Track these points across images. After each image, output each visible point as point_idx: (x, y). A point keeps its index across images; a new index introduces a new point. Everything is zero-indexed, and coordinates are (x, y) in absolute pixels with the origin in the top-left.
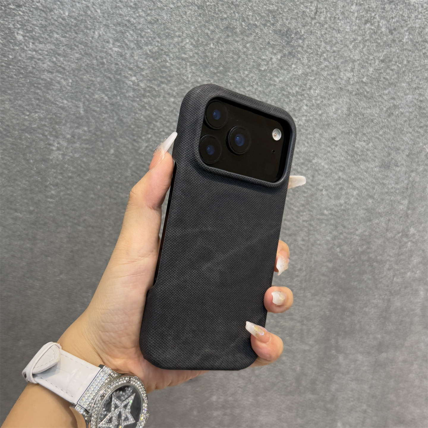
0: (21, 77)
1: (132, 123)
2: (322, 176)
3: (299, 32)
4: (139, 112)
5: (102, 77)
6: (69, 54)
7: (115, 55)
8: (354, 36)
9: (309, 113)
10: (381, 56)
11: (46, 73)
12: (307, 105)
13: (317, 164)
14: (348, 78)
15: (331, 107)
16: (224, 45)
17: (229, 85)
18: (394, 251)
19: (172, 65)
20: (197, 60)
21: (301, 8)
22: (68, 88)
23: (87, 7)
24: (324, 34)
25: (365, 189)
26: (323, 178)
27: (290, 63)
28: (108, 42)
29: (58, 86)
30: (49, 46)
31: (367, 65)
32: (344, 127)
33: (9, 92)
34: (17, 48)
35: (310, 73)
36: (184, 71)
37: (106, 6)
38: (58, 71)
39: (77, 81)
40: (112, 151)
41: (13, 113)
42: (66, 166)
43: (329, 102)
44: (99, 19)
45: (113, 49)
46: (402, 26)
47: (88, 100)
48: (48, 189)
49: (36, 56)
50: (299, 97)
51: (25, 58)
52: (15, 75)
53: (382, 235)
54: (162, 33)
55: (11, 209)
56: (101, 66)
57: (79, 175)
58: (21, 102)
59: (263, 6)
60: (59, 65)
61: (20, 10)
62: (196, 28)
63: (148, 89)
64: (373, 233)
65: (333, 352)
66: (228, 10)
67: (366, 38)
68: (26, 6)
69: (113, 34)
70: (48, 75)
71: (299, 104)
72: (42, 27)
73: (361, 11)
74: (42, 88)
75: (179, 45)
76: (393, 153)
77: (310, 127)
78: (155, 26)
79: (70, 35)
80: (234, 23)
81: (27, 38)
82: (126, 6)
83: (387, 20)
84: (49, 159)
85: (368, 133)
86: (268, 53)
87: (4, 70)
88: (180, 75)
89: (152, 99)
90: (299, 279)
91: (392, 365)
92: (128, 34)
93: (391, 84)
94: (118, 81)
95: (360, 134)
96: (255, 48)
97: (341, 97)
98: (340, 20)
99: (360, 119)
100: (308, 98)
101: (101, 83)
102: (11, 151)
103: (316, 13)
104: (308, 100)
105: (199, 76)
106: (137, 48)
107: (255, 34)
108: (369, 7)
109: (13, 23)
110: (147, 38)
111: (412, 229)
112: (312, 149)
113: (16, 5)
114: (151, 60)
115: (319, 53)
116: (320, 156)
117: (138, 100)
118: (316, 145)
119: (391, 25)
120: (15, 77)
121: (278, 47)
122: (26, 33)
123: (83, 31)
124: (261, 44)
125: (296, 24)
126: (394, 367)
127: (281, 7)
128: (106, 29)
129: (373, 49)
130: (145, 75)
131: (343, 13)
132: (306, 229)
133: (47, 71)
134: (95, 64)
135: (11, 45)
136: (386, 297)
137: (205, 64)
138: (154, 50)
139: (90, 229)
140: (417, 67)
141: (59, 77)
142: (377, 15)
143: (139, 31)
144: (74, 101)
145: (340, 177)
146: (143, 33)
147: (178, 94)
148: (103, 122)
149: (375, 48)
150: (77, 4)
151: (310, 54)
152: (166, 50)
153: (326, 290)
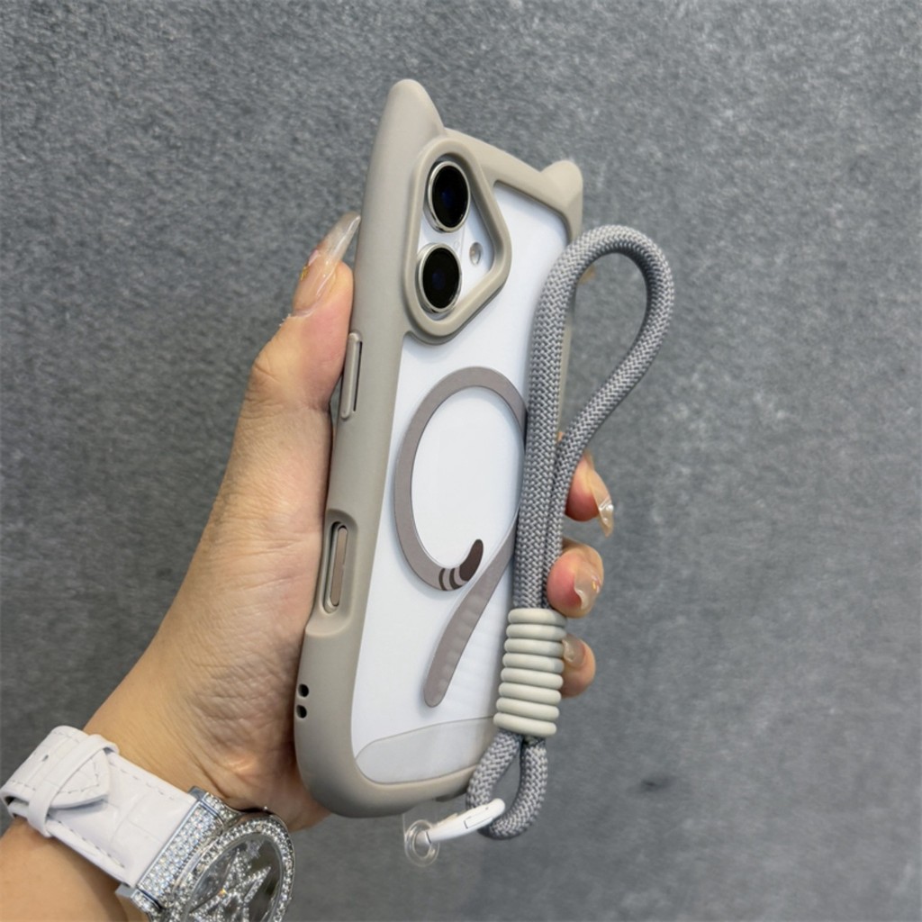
0: (492, 98)
4: (718, 189)
7: (707, 59)
11: (550, 91)
17: (911, 139)
19: (813, 87)
20: (865, 82)
22: (589, 129)
28: (701, 29)
30: (573, 29)
34: (504, 28)
36: (833, 104)
38: (577, 89)
47: (621, 159)
49: (539, 50)
51: (514, 53)
52: (483, 91)
54: (814, 18)
56: (669, 82)
60: (583, 73)
62: (881, 13)
69: (715, 12)
70: (555, 97)
74: (532, 125)
75: (838, 46)
79: (626, 8)
87: (460, 78)
88: (822, 110)
89: (751, 160)
94: (696, 116)
101: (660, 120)
105: (858, 116)
114: (776, 75)
117: (723, 161)
120: (480, 95)
130: (753, 107)
134: (659, 77)
135: (492, 20)
137: (878, 91)
138: (787, 54)
143: (769, 11)
144: (590, 160)
146: (777, 15)
147: (807, 152)
148: (635, 210)
152: (812, 56)
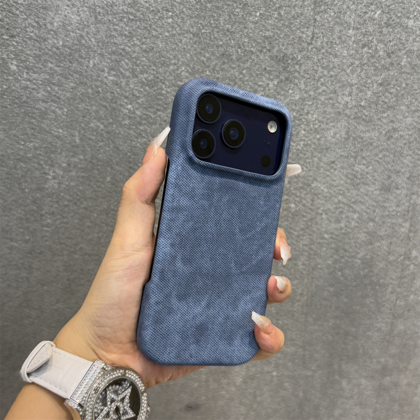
0: (15, 107)
1: (128, 151)
2: (321, 200)
3: (296, 57)
4: (135, 139)
5: (97, 106)
6: (64, 83)
7: (111, 84)
8: (351, 60)
9: (307, 137)
10: (380, 79)
11: (41, 103)
12: (305, 130)
13: (317, 188)
14: (346, 102)
15: (329, 132)
16: (220, 72)
18: (396, 274)
19: (168, 92)
21: (298, 34)
22: (64, 117)
23: (82, 36)
24: (321, 59)
25: (366, 212)
26: (323, 202)
27: (287, 89)
28: (103, 71)
29: (53, 116)
30: (43, 76)
31: (365, 88)
32: (343, 151)
33: (3, 122)
34: (11, 78)
35: (308, 98)
37: (100, 35)
38: (53, 101)
39: (72, 110)
40: (109, 179)
41: (8, 143)
42: (62, 194)
43: (327, 127)
44: (93, 48)
45: (109, 77)
46: (400, 50)
47: (84, 129)
48: (43, 218)
49: (30, 86)
50: (297, 122)
51: (19, 88)
53: (384, 258)
54: (157, 61)
55: (7, 238)
56: (96, 95)
57: (75, 203)
58: (16, 132)
59: (259, 32)
60: (54, 94)
61: (14, 41)
62: (191, 56)
63: (144, 117)
64: (375, 256)
65: (337, 377)
66: (224, 37)
67: (364, 62)
68: (19, 37)
69: (108, 63)
70: (43, 105)
71: (297, 129)
72: (36, 56)
73: (358, 35)
74: (37, 117)
75: (174, 72)
76: (394, 176)
77: (308, 152)
78: (151, 54)
79: (64, 64)
80: (230, 50)
81: (21, 68)
82: (121, 35)
83: (384, 44)
84: (44, 188)
85: (367, 156)
86: (264, 79)
89: (148, 126)
90: (300, 303)
91: (396, 389)
92: (123, 62)
93: (390, 107)
94: (114, 109)
95: (359, 158)
96: (252, 74)
97: (340, 122)
98: (337, 45)
99: (358, 142)
100: (305, 123)
101: (97, 112)
102: (6, 180)
103: (312, 38)
104: (306, 125)
106: (133, 77)
107: (251, 61)
108: (366, 31)
109: (7, 53)
110: (142, 66)
111: (414, 251)
112: (311, 173)
113: (10, 36)
114: (147, 88)
115: (316, 78)
116: (319, 180)
117: (134, 127)
118: (315, 169)
119: (388, 48)
120: (9, 106)
121: (275, 73)
122: (20, 63)
123: (78, 61)
124: (257, 70)
125: (292, 50)
126: (398, 390)
127: (277, 33)
128: (101, 58)
129: (371, 73)
130: (141, 103)
131: (340, 38)
132: (306, 254)
133: (42, 100)
134: (90, 93)
135: (5, 75)
136: (389, 320)
138: (149, 78)
139: (87, 257)
140: (416, 90)
141: (54, 106)
142: (374, 39)
143: (134, 60)
144: (69, 130)
145: (340, 201)
146: (138, 62)
148: (98, 150)
149: (372, 72)
150: (71, 33)
151: (307, 79)
152: (162, 78)
153: (328, 315)
